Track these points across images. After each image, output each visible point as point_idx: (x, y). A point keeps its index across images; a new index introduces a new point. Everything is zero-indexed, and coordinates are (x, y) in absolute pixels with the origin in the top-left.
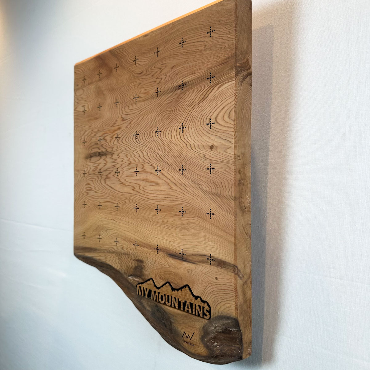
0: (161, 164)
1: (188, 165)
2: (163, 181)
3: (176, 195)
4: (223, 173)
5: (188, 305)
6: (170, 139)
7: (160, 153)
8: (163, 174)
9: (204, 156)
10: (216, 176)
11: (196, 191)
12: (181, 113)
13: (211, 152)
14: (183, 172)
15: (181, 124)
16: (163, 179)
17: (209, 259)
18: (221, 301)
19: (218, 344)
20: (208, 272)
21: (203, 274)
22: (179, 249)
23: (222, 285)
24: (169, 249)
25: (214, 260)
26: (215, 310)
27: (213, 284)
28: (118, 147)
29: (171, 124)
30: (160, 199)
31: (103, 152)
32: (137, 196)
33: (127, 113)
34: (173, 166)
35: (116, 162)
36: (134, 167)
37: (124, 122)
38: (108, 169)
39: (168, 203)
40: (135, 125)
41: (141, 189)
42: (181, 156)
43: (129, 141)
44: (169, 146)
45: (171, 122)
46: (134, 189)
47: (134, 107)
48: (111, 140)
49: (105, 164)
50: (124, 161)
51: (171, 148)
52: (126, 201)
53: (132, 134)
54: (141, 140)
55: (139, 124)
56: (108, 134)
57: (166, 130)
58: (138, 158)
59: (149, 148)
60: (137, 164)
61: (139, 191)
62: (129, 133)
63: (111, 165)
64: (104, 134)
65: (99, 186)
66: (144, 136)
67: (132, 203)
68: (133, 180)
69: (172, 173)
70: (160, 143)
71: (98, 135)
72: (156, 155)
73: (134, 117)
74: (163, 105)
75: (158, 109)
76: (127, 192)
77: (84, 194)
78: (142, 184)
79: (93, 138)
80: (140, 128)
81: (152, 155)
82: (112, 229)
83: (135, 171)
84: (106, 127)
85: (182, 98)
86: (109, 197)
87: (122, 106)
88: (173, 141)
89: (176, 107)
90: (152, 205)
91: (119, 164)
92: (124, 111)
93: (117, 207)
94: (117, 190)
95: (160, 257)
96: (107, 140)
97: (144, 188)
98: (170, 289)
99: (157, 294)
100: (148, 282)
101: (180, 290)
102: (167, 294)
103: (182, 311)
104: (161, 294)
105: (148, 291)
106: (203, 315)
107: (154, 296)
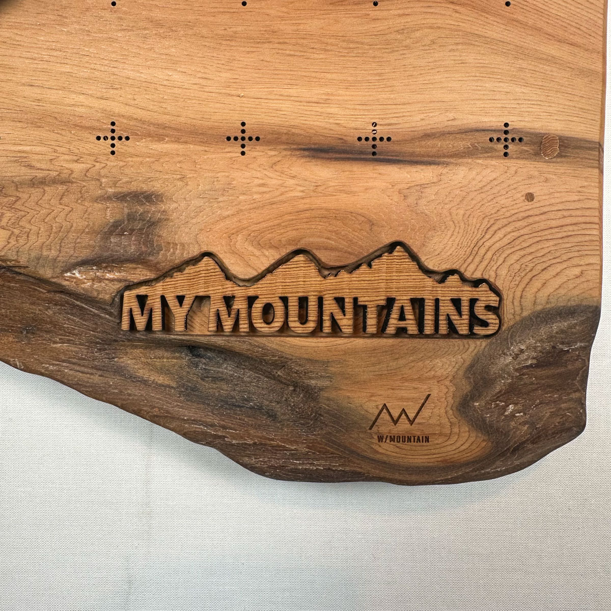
5: (402, 308)
17: (498, 139)
18: (545, 265)
19: (519, 407)
20: (495, 183)
21: (472, 195)
22: (357, 124)
23: (551, 215)
24: (305, 131)
25: (520, 140)
26: (521, 297)
27: (514, 218)
95: (255, 165)
98: (312, 270)
99: (240, 305)
100: (189, 270)
101: (364, 267)
102: (298, 292)
103: (373, 336)
104: (265, 301)
105: (187, 302)
106: (471, 328)
107: (224, 316)
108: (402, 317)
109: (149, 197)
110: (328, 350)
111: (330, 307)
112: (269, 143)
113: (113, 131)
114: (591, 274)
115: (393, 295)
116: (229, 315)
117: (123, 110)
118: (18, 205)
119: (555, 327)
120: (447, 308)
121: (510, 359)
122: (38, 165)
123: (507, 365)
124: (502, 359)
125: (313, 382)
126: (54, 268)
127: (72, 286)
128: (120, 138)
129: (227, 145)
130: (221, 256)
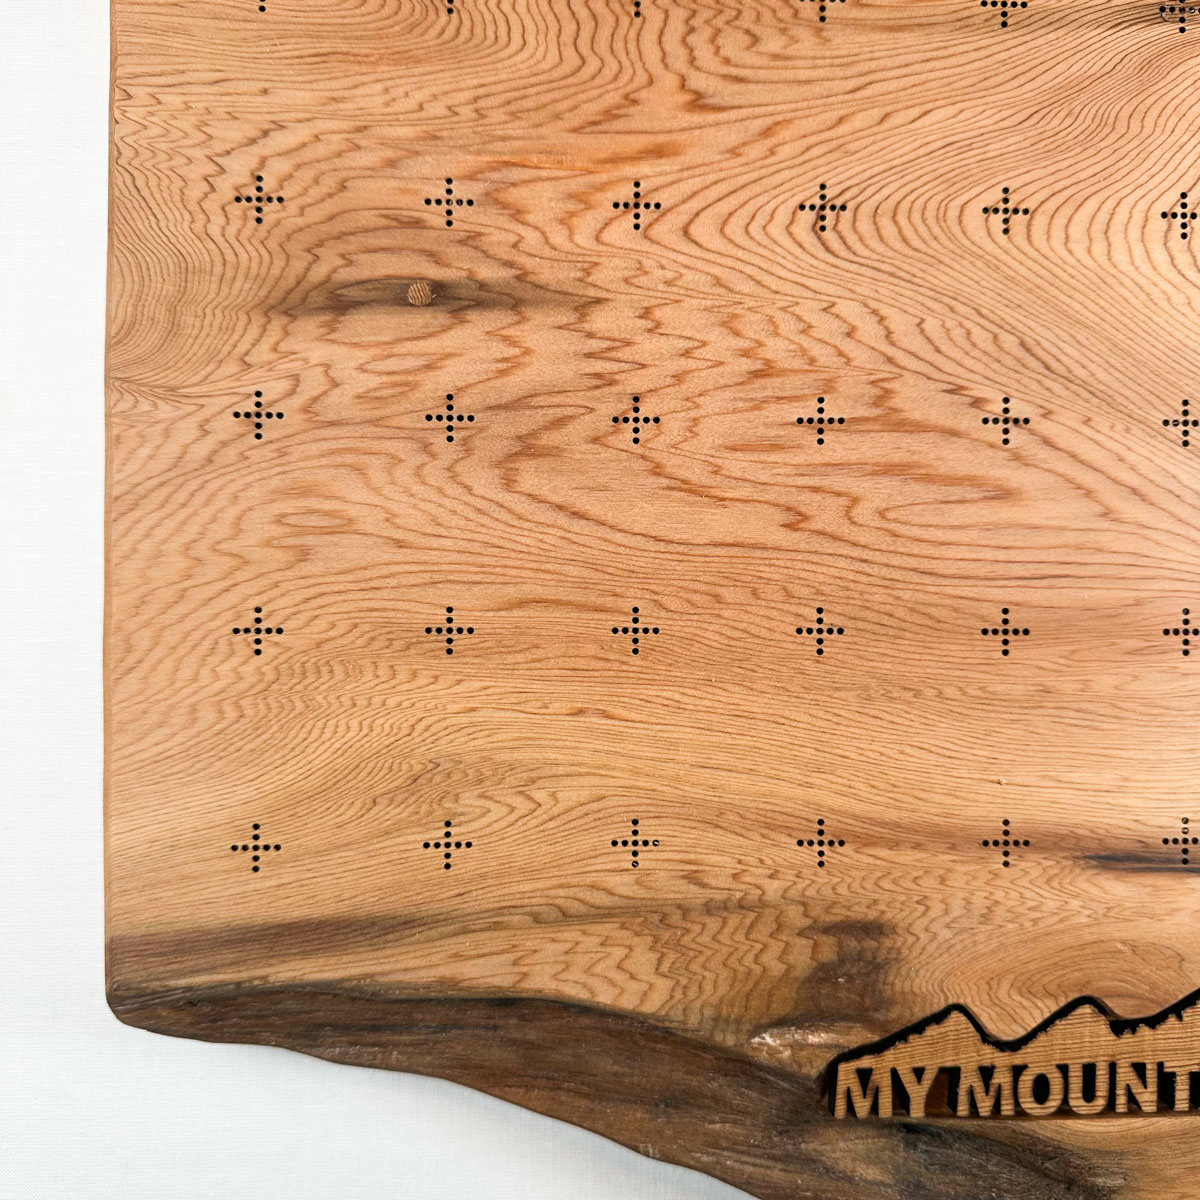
0: (1034, 386)
2: (1051, 479)
6: (1103, 260)
7: (1025, 329)
8: (1047, 442)
14: (1191, 432)
15: (1174, 196)
16: (1046, 466)
22: (1164, 821)
24: (1092, 831)
28: (647, 263)
29: (1103, 184)
30: (1027, 575)
31: (482, 286)
32: (829, 560)
33: (734, 71)
34: (1120, 399)
35: (619, 355)
36: (801, 393)
37: (712, 117)
38: (541, 400)
39: (1086, 594)
40: (808, 149)
41: (859, 519)
42: (1171, 354)
43: (752, 238)
44: (1093, 296)
45: (1105, 174)
46: (796, 520)
47: (807, 43)
48: (572, 214)
49: (508, 366)
50: (708, 357)
51: (1107, 306)
52: (728, 594)
53: (780, 199)
54: (861, 239)
55: (852, 147)
56: (544, 173)
57: (1066, 211)
58: (838, 343)
59: (937, 293)
60: (824, 376)
61: (846, 530)
62: (757, 188)
63: (567, 371)
64: (495, 169)
65: (440, 505)
66: (896, 223)
67: (780, 606)
68: (789, 470)
69: (1117, 437)
70: (1024, 271)
71: (426, 170)
72: (996, 337)
73: (805, 104)
74: (1045, 78)
75: (1009, 94)
76: (730, 540)
77: (247, 562)
78: (877, 493)
79: (370, 184)
80: (854, 171)
81: (958, 334)
82: (582, 770)
83: (810, 421)
84: (523, 123)
85: (1180, 69)
86: (547, 576)
87: (687, 21)
88: (1119, 275)
89: (1143, 108)
90: (956, 610)
91: (650, 371)
92: (704, 54)
93: (635, 631)
94: (637, 530)
95: (1024, 882)
96: (529, 212)
97: (891, 515)
98: (1102, 1027)
99: (1002, 1078)
100: (932, 1031)
101: (1172, 1020)
102: (1082, 1057)
103: (1184, 1113)
104: (1038, 1071)
105: (928, 1077)
107: (980, 1094)
109: (873, 929)
110: (1122, 1136)
111: (1125, 1076)
112: (1042, 849)
113: (821, 833)
116: (987, 1092)
117: (837, 802)
118: (686, 940)
122: (713, 882)
125: (1101, 1181)
126: (738, 1031)
127: (763, 1057)
128: (831, 843)
129: (984, 852)
130: (975, 1009)
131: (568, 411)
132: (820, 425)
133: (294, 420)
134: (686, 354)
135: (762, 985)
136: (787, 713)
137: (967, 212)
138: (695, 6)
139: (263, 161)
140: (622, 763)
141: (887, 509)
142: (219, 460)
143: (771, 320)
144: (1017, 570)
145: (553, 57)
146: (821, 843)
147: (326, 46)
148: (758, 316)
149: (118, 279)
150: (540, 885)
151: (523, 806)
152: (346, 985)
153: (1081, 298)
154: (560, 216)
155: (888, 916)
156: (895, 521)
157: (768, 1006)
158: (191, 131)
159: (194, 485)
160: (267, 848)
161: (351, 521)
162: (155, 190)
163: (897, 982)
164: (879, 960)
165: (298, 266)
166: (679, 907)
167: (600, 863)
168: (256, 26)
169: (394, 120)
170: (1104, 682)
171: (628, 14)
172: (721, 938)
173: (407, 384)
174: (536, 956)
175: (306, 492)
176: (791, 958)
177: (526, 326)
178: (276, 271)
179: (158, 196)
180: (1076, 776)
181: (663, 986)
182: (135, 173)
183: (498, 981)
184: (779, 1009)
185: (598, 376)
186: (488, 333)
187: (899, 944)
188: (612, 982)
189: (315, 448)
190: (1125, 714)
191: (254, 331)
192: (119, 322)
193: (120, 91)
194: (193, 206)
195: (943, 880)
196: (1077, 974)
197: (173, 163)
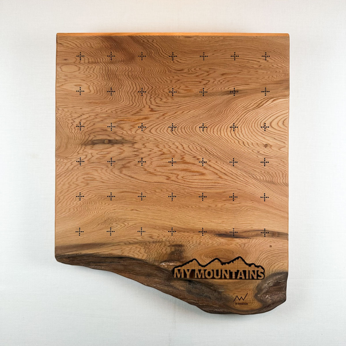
0: (208, 156)
1: (240, 159)
2: (210, 172)
3: (226, 183)
4: (277, 165)
5: (241, 273)
6: (219, 135)
7: (206, 147)
8: (210, 165)
9: (258, 152)
10: (270, 167)
11: (249, 179)
12: (232, 114)
13: (266, 149)
14: (234, 164)
15: (232, 124)
16: (210, 170)
17: (263, 233)
18: (275, 262)
19: (269, 296)
20: (262, 243)
21: (257, 245)
22: (230, 229)
23: (276, 251)
24: (217, 230)
25: (268, 233)
26: (269, 270)
27: (267, 251)
28: (144, 136)
29: (220, 122)
30: (206, 187)
31: (117, 140)
32: (174, 185)
33: (158, 105)
34: (222, 158)
35: (139, 151)
36: (169, 157)
37: (154, 113)
38: (126, 159)
39: (216, 191)
40: (170, 118)
41: (179, 178)
42: (231, 151)
43: (161, 132)
44: (218, 141)
45: (220, 120)
46: (168, 178)
47: (170, 100)
48: (131, 129)
49: (121, 153)
50: (154, 151)
51: (220, 143)
52: (157, 190)
53: (166, 126)
54: (179, 132)
55: (177, 117)
56: (127, 122)
57: (213, 127)
58: (175, 149)
59: (191, 141)
60: (173, 155)
61: (177, 180)
62: (162, 124)
63: (131, 154)
64: (119, 121)
65: (110, 176)
66: (185, 129)
67: (166, 192)
68: (167, 170)
69: (221, 165)
70: (206, 137)
71: (108, 122)
72: (201, 148)
73: (170, 110)
74: (210, 104)
75: (204, 108)
76: (157, 182)
77: (78, 185)
78: (181, 174)
79: (98, 124)
80: (178, 121)
81: (195, 148)
82: (133, 219)
83: (171, 162)
84: (123, 114)
85: (234, 102)
86: (127, 187)
87: (150, 97)
88: (222, 138)
89: (227, 109)
90: (195, 193)
91: (144, 154)
92: (153, 102)
93: (142, 196)
94: (142, 180)
95: (206, 238)
96: (124, 128)
97: (184, 177)
98: (220, 264)
99: (202, 272)
100: (190, 263)
101: (232, 263)
102: (216, 269)
103: (234, 279)
104: (208, 271)
105: (190, 271)
106: (257, 277)
107: (199, 274)
108: (241, 275)
109: (180, 246)
110: (223, 283)
111: (224, 272)
112: (208, 233)
113: (172, 230)
114: (286, 264)
115: (239, 269)
116: (200, 274)
117: (175, 225)
118: (150, 247)
119: (277, 277)
120: (251, 273)
121: (267, 285)
122: (154, 238)
123: (266, 286)
124: (265, 285)
125: (220, 290)
126: (158, 263)
127: (162, 267)
128: (174, 232)
129: (199, 233)
130: (198, 260)
131: (131, 160)
132: (172, 163)
133: (86, 162)
134: (150, 151)
135: (162, 255)
136: (167, 210)
137: (196, 128)
138: (151, 94)
139: (81, 120)
140: (139, 218)
141: (183, 177)
142: (74, 168)
143: (164, 146)
144: (205, 187)
145: (128, 103)
146: (172, 232)
147: (91, 101)
148: (162, 145)
149: (57, 139)
150: (125, 238)
151: (123, 225)
152: (94, 254)
153: (216, 142)
154: (129, 129)
155: (183, 244)
156: (185, 178)
157: (163, 258)
158: (69, 115)
159: (70, 173)
160: (81, 232)
161: (95, 179)
162: (63, 125)
163: (185, 255)
164: (181, 251)
165: (87, 137)
166: (148, 242)
167: (136, 235)
168: (79, 98)
169: (102, 113)
170: (219, 205)
171: (141, 95)
172: (155, 247)
173: (104, 156)
174: (125, 250)
175: (88, 174)
176: (167, 250)
177: (124, 147)
178: (83, 138)
179: (64, 126)
180: (214, 221)
181: (146, 255)
182: (60, 122)
183: (119, 254)
184: (165, 259)
185: (136, 155)
186: (118, 148)
187: (185, 248)
188: (137, 254)
189: (89, 167)
190: (223, 211)
191: (80, 148)
192: (58, 146)
193: (57, 108)
194: (70, 128)
195: (192, 238)
196: (215, 254)
197: (66, 120)
